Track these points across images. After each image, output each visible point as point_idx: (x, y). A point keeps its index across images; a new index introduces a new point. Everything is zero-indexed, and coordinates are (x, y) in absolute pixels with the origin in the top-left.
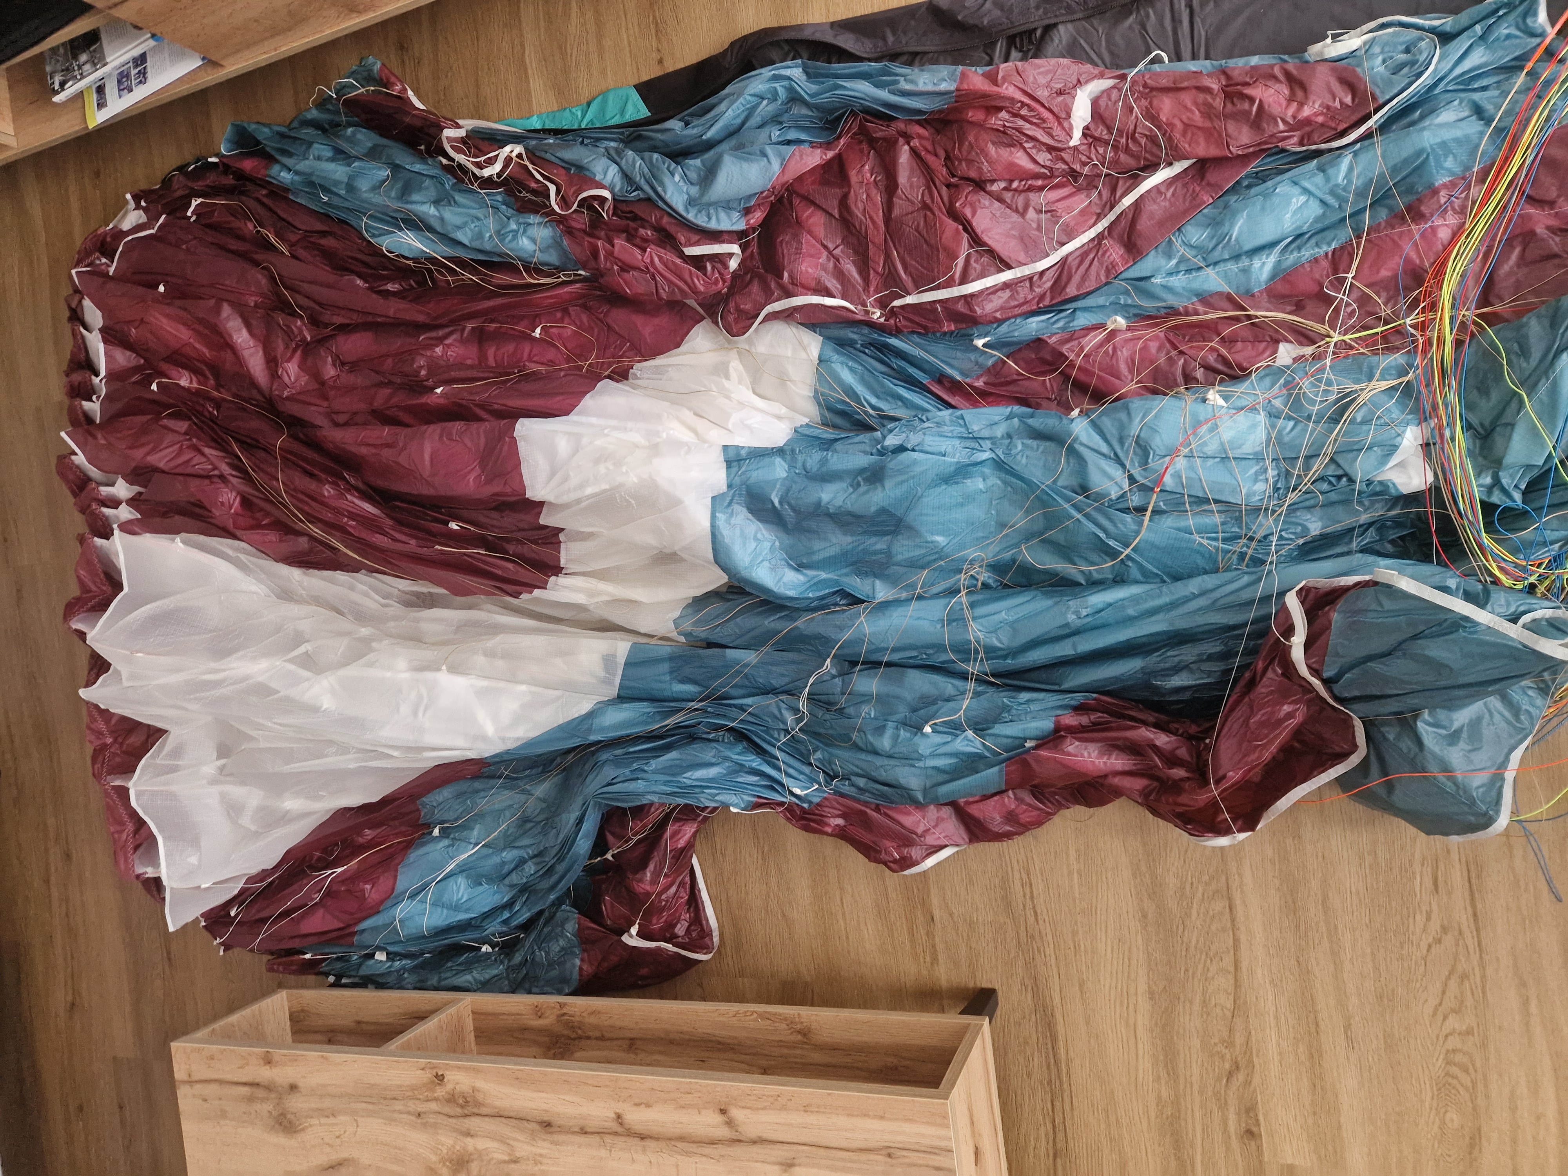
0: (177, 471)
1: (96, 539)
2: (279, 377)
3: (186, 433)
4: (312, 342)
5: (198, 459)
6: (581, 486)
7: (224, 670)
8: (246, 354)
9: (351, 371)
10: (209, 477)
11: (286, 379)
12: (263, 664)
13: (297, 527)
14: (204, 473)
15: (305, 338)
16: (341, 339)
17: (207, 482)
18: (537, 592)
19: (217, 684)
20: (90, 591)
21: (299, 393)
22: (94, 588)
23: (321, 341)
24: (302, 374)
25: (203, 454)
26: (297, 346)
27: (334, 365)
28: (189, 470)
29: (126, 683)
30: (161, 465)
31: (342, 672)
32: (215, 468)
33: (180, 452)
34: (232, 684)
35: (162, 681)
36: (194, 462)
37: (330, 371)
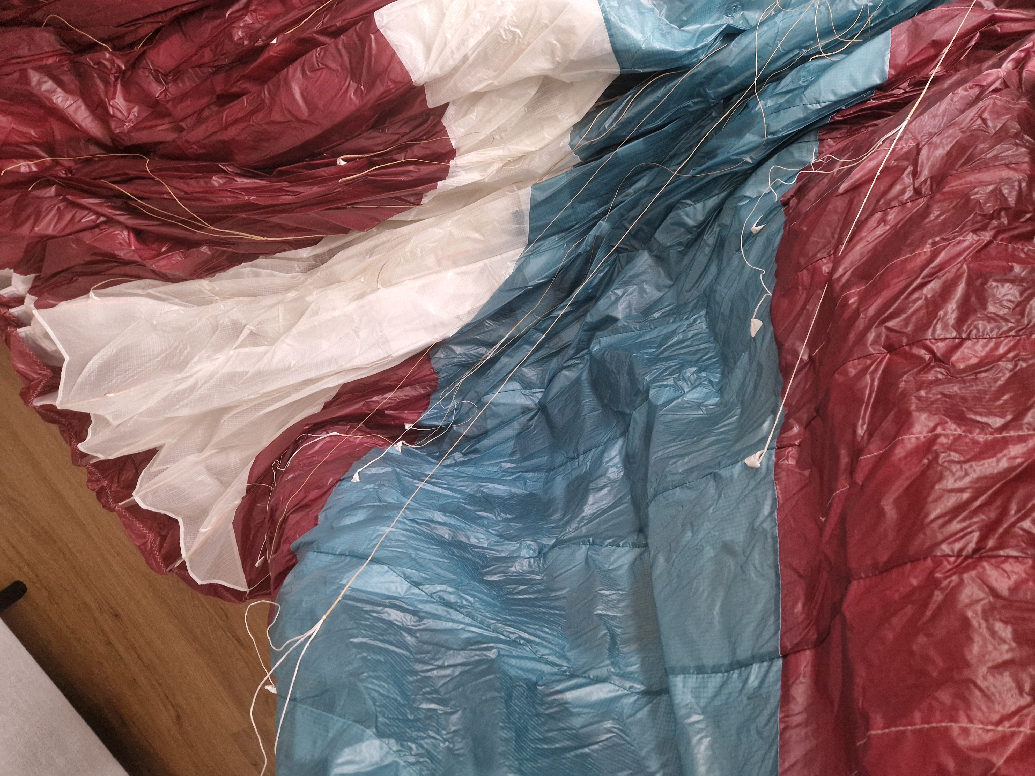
0: (68, 231)
1: (19, 330)
2: (113, 116)
3: (57, 195)
4: (127, 69)
5: (80, 213)
6: (463, 42)
7: (191, 376)
8: (71, 111)
9: (175, 81)
10: (97, 226)
11: (119, 115)
12: (221, 358)
13: (195, 237)
14: (92, 224)
15: (119, 67)
16: (151, 55)
17: (97, 231)
18: (440, 184)
19: (192, 389)
20: (34, 379)
21: (137, 124)
22: (35, 376)
23: (134, 65)
24: (132, 105)
25: (83, 207)
26: (116, 79)
27: (158, 81)
28: (77, 227)
29: (115, 423)
30: (50, 231)
31: (294, 331)
32: (99, 215)
33: (60, 214)
34: (204, 384)
35: (144, 408)
36: (77, 218)
37: (157, 90)
